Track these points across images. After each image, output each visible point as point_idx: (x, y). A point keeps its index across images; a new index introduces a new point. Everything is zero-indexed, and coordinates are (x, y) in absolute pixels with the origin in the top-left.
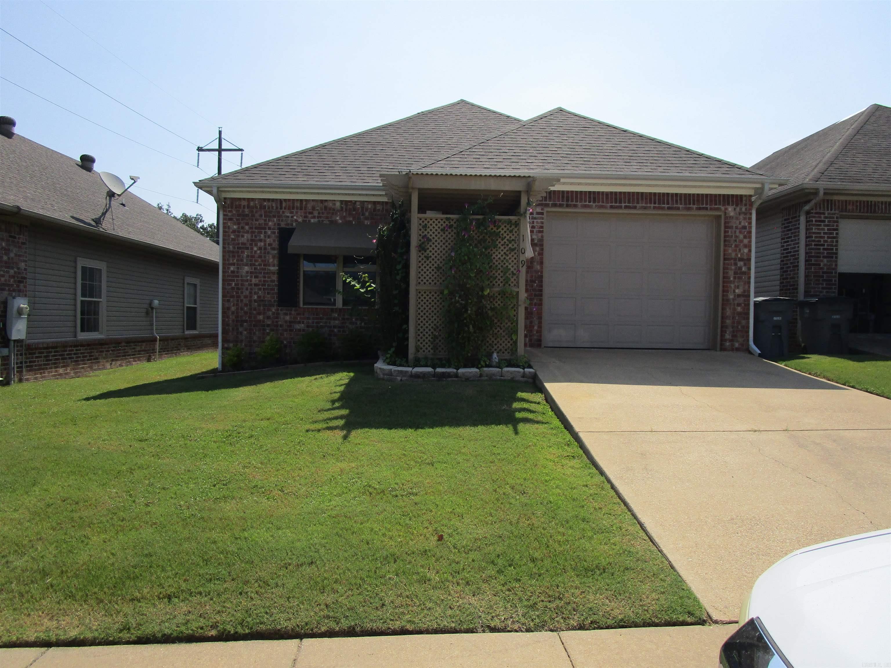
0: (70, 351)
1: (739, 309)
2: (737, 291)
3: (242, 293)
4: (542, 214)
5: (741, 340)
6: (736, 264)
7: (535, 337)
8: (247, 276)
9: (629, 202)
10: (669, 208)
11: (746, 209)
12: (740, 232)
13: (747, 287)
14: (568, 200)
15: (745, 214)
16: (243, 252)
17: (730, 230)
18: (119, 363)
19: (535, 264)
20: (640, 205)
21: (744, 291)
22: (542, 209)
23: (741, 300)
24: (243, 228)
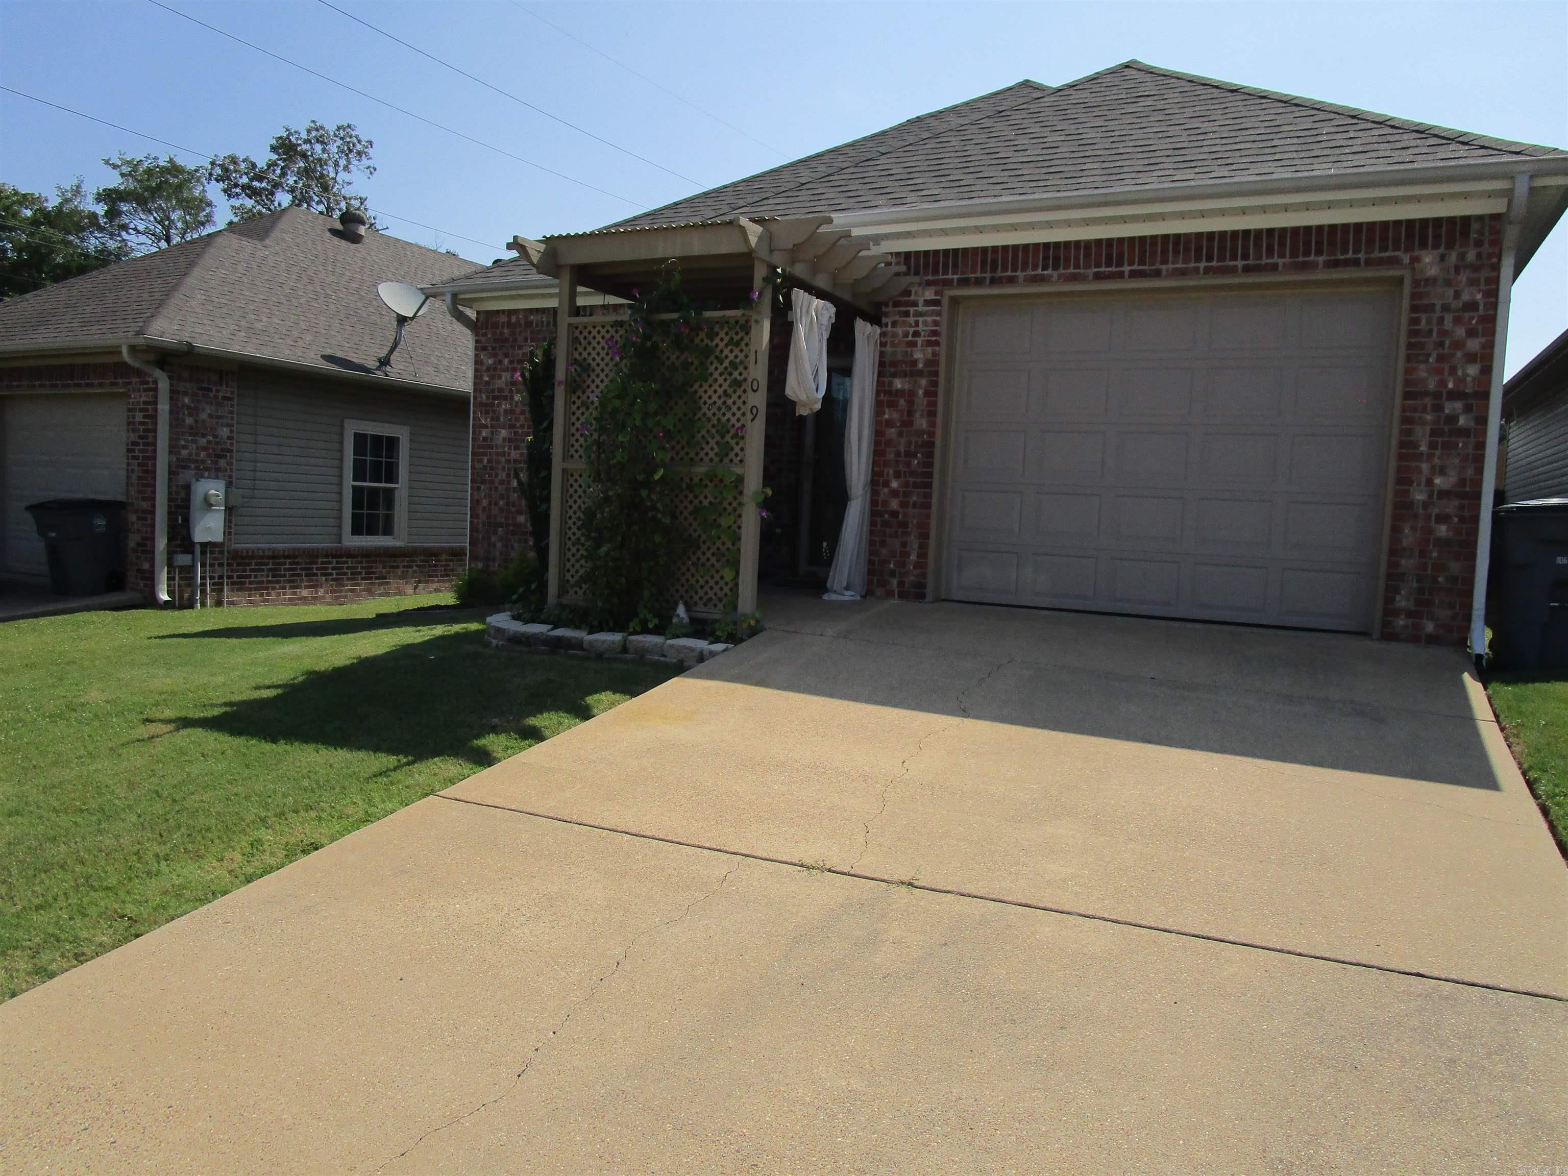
1: (1442, 530)
2: (1437, 481)
3: (497, 475)
4: (936, 303)
5: (1444, 614)
6: (1438, 408)
7: (912, 578)
8: (504, 447)
9: (1142, 262)
10: (1247, 269)
11: (1479, 256)
12: (1457, 321)
13: (1470, 472)
14: (994, 269)
15: (1475, 268)
16: (500, 404)
17: (1424, 317)
18: (435, 586)
19: (917, 415)
20: (1170, 266)
21: (1462, 482)
22: (936, 293)
23: (1451, 506)
24: (500, 362)
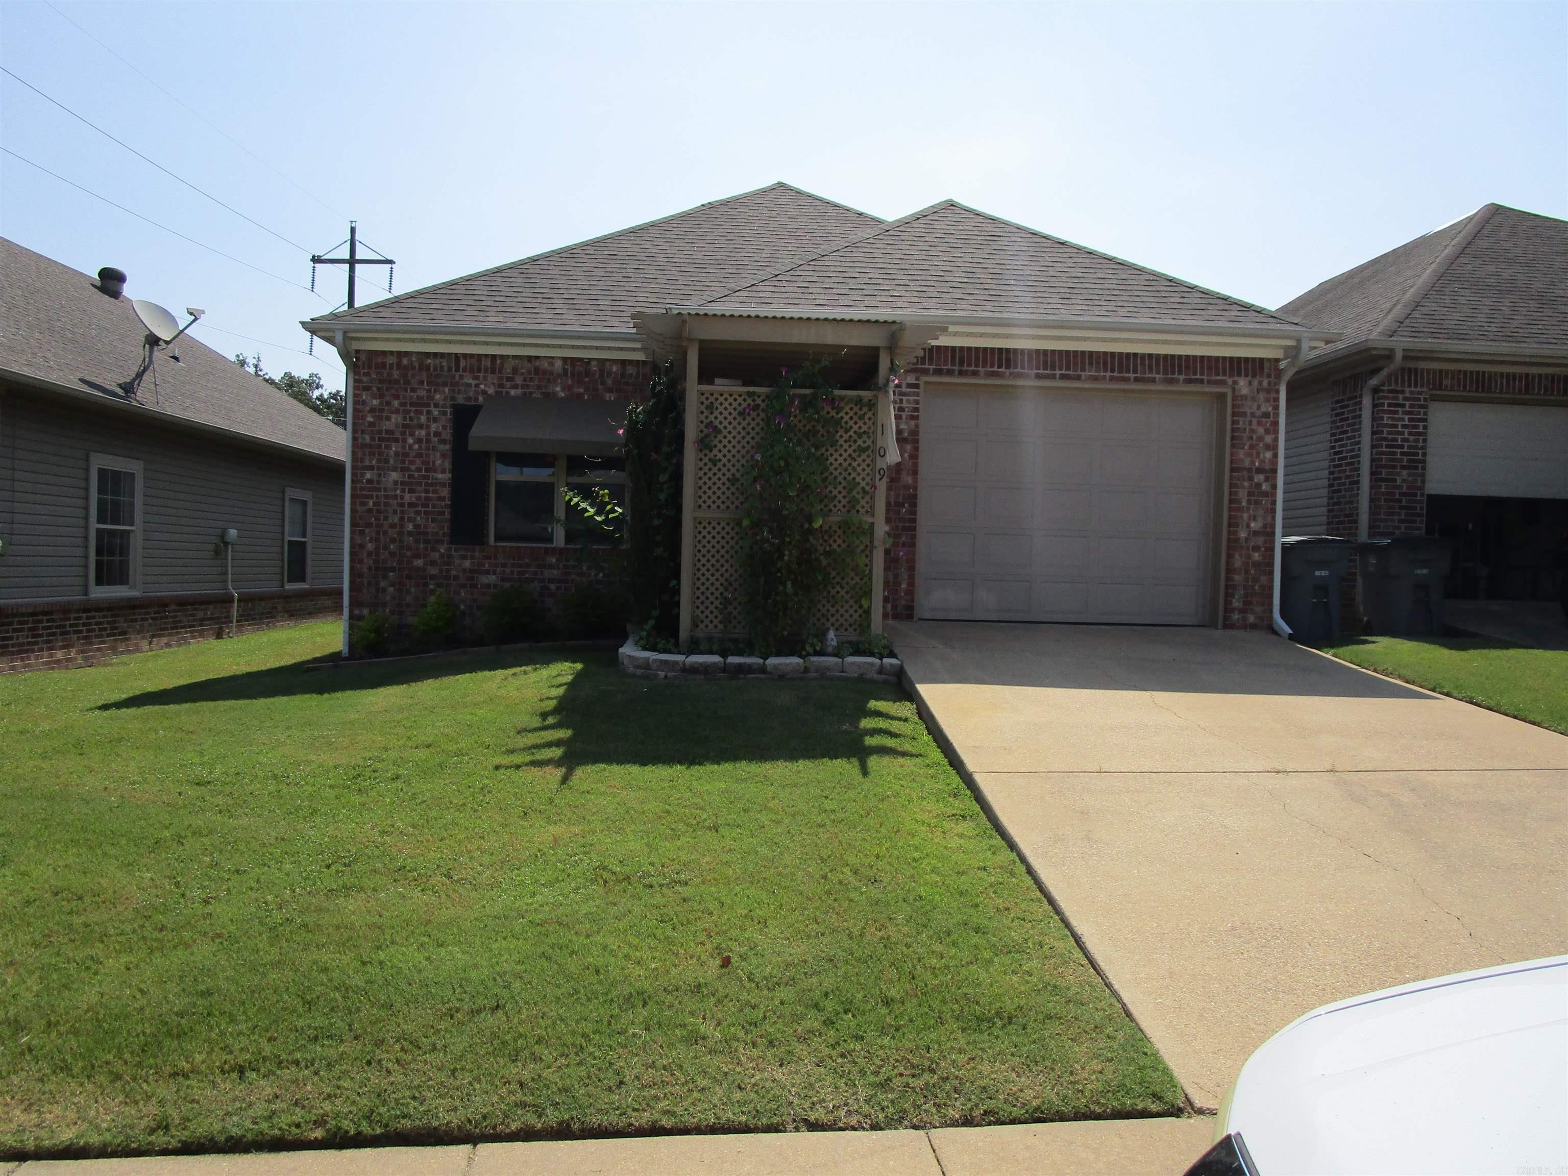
0: (76, 619)
1: (1256, 556)
2: (1252, 525)
3: (386, 518)
4: (917, 386)
5: (1258, 609)
6: (1251, 479)
7: (903, 602)
8: (396, 489)
9: (1068, 369)
10: (1137, 380)
11: (1269, 383)
12: (1259, 423)
13: (1269, 519)
14: (961, 363)
15: (1268, 391)
16: (388, 447)
17: (1241, 420)
18: (165, 640)
19: (904, 473)
20: (1087, 373)
21: (1265, 526)
22: (917, 379)
23: (1260, 541)
24: (388, 404)
